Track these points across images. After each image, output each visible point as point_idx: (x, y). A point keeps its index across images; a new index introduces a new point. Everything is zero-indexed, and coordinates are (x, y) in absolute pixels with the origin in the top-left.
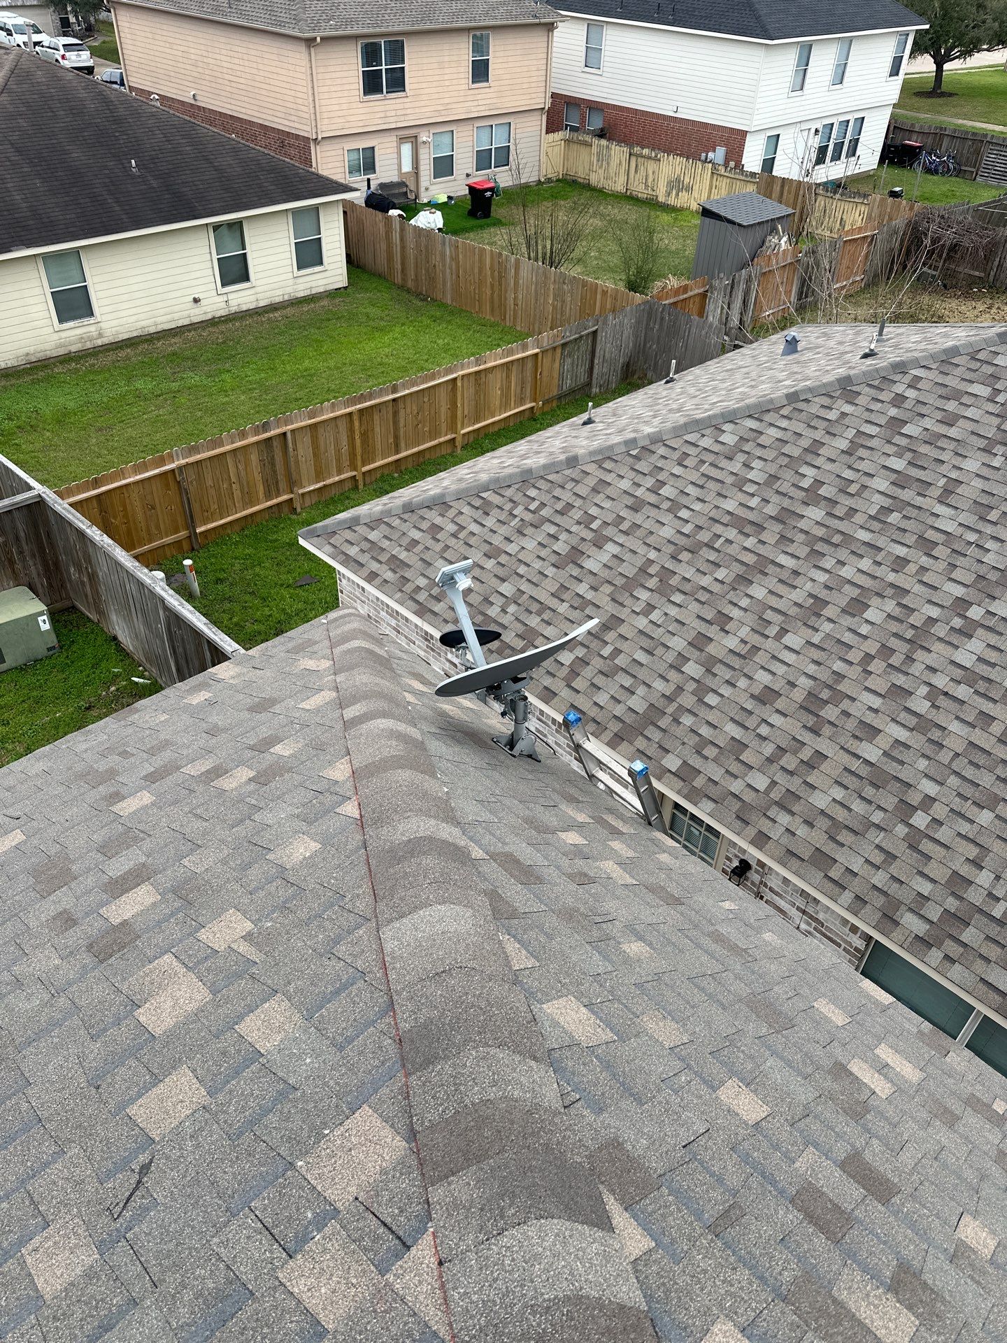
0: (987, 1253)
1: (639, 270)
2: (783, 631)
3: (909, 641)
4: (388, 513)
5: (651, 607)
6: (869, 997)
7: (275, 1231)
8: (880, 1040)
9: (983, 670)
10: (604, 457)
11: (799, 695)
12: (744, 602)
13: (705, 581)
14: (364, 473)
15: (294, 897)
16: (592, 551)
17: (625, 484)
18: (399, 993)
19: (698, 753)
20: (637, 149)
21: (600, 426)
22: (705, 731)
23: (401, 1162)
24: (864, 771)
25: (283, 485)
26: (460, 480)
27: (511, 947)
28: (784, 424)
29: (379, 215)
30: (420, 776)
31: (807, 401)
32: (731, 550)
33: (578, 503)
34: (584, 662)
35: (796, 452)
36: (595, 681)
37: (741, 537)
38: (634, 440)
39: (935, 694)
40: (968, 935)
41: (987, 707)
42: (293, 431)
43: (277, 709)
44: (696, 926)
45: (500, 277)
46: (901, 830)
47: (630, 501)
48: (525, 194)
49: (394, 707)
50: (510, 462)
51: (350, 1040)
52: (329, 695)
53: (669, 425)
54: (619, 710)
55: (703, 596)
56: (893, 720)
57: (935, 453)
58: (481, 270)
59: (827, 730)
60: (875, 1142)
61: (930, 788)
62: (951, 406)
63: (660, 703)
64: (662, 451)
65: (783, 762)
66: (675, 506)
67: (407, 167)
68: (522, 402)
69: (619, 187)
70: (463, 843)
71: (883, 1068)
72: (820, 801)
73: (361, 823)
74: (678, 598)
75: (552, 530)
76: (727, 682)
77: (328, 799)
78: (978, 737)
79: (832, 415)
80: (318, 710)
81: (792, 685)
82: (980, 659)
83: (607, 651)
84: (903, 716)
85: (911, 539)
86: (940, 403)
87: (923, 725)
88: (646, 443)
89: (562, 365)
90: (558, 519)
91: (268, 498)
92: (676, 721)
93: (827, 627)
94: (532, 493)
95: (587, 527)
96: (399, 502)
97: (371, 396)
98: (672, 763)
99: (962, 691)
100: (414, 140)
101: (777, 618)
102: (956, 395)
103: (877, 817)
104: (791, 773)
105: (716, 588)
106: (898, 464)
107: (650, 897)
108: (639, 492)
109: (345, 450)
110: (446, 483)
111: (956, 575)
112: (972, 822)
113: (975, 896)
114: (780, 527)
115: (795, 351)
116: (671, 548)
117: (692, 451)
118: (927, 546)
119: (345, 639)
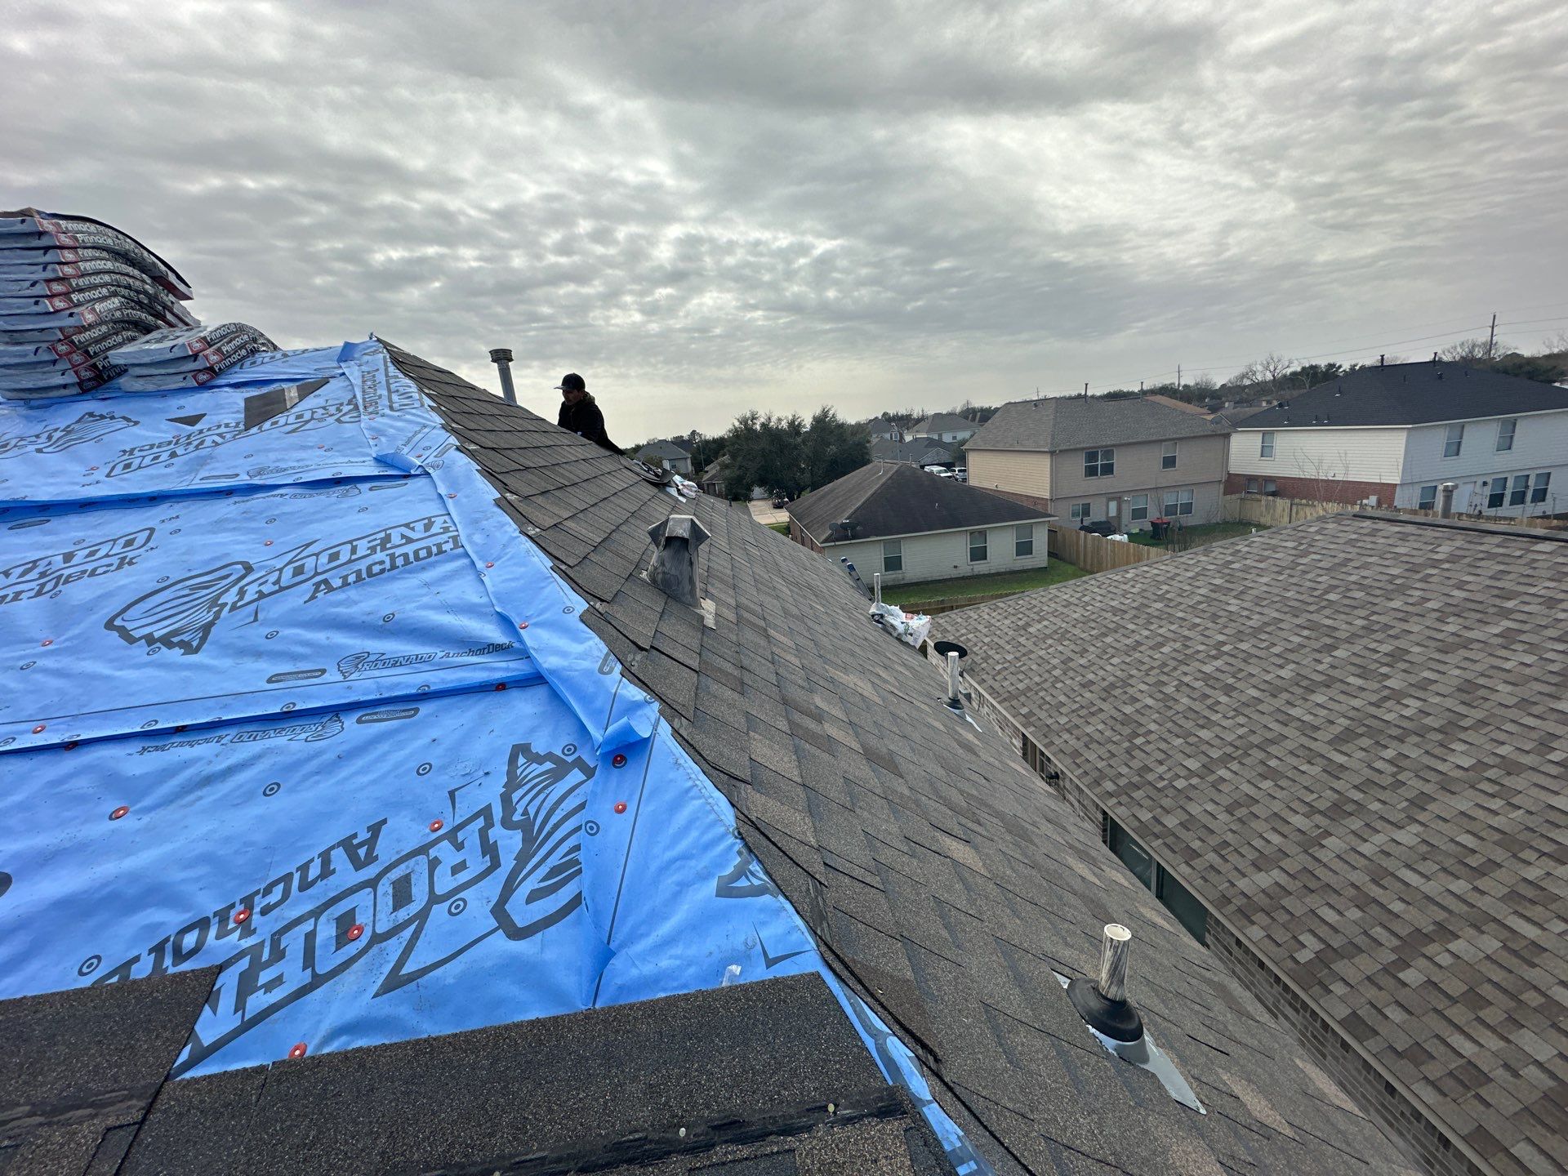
2: (1113, 656)
3: (1180, 661)
5: (1051, 646)
9: (1217, 674)
11: (1105, 684)
12: (1099, 645)
13: (1084, 635)
16: (1035, 624)
17: (1065, 597)
19: (1040, 707)
20: (1297, 501)
22: (1048, 699)
24: (1120, 717)
28: (1163, 567)
34: (1006, 669)
37: (1113, 617)
39: (1181, 685)
40: (1138, 794)
41: (1208, 691)
46: (1126, 744)
55: (1080, 642)
56: (1151, 696)
57: (1245, 576)
59: (1111, 700)
61: (1153, 727)
62: (1266, 553)
63: (1033, 686)
65: (1080, 713)
67: (1113, 512)
72: (1089, 729)
74: (1066, 643)
75: (1020, 616)
76: (1071, 678)
78: (1197, 706)
79: (1191, 562)
81: (1104, 680)
82: (1217, 670)
83: (1019, 664)
84: (1157, 695)
85: (1207, 615)
87: (1166, 699)
92: (1037, 694)
93: (1137, 655)
98: (1024, 711)
99: (1198, 684)
100: (1119, 500)
101: (1113, 651)
102: (1274, 549)
103: (1117, 738)
104: (1081, 717)
105: (1088, 638)
106: (1218, 582)
111: (1226, 631)
112: (1169, 743)
113: (1150, 777)
114: (1134, 612)
116: (1074, 622)
117: (1108, 581)
118: (1214, 618)
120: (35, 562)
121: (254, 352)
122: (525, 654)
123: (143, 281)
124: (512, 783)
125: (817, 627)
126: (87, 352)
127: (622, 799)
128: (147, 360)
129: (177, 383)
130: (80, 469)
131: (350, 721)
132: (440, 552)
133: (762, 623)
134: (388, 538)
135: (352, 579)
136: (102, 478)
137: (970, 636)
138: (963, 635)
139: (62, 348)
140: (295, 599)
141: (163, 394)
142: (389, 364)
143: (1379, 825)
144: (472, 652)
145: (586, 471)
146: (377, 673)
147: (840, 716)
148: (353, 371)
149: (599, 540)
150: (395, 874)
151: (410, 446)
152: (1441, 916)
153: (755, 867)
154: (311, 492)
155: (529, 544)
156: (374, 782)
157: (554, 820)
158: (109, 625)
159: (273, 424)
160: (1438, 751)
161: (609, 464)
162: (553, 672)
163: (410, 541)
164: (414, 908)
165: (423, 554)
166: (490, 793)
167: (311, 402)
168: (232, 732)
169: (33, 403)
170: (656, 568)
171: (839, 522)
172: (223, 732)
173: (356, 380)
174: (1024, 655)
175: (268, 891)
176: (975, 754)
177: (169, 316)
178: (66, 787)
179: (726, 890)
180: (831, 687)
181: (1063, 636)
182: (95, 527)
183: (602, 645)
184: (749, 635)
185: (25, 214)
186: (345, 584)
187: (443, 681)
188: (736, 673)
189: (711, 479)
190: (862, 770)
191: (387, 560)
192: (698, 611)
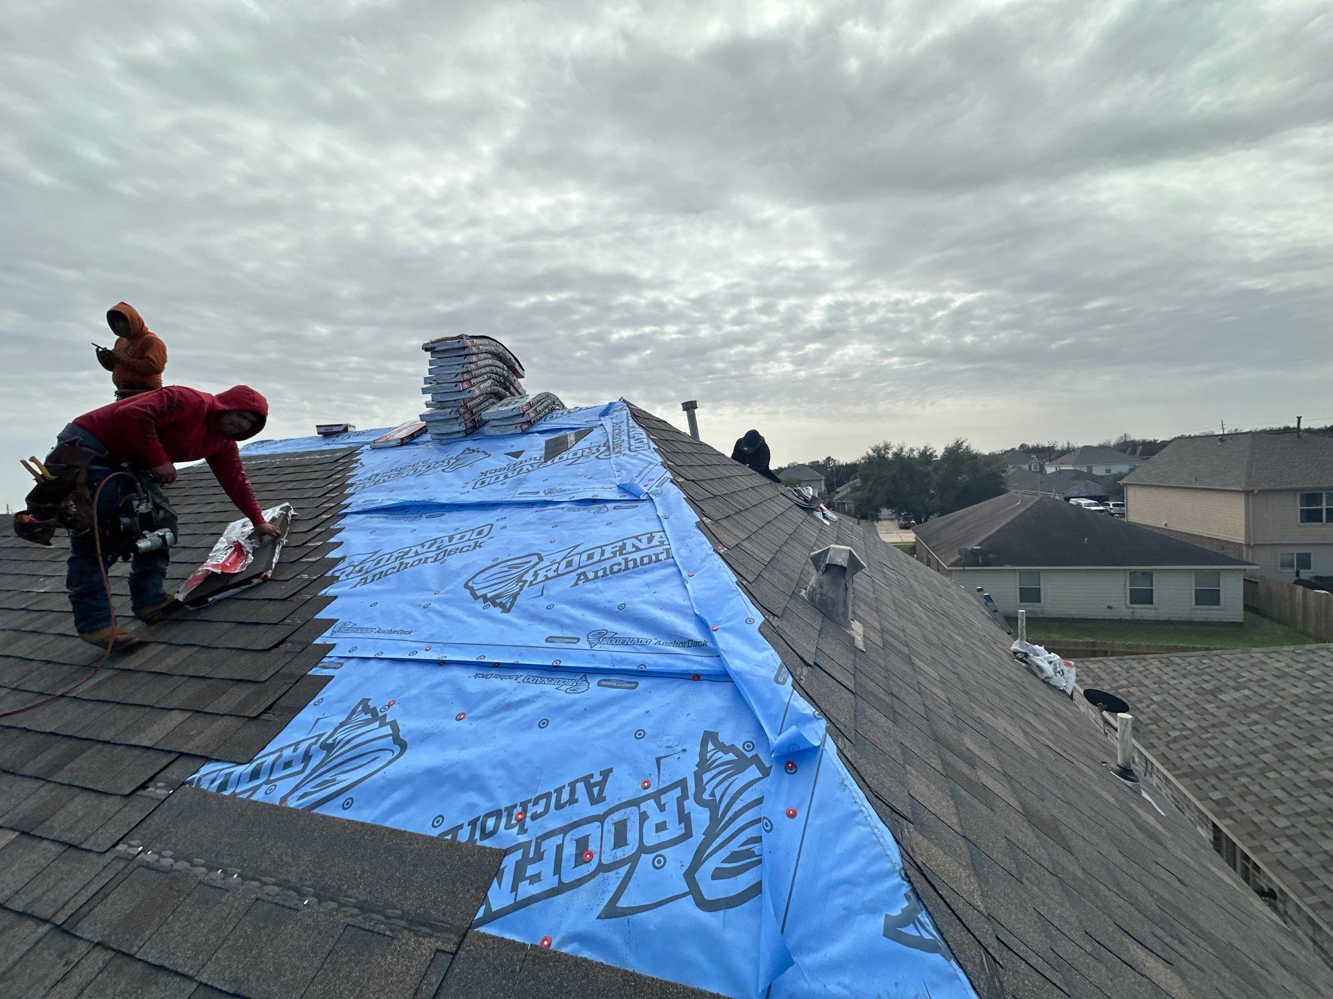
13: (1312, 719)
16: (1231, 691)
17: (1278, 665)
19: (1241, 796)
22: (1254, 788)
34: (1186, 738)
36: (1187, 747)
47: (1277, 673)
55: (1305, 726)
63: (1229, 768)
65: (1310, 818)
66: (1313, 680)
74: (1282, 723)
76: (1293, 770)
83: (1206, 736)
90: (1216, 674)
95: (1234, 680)
98: (1216, 796)
104: (1313, 825)
105: (1319, 723)
120: (435, 539)
121: (553, 410)
122: (716, 654)
123: (504, 369)
124: (704, 765)
125: (958, 660)
126: (472, 412)
127: (794, 805)
128: (499, 417)
129: (511, 430)
130: (461, 483)
131: (594, 682)
132: (658, 560)
133: (906, 650)
134: (623, 547)
135: (600, 573)
136: (471, 490)
137: (1132, 690)
138: (1122, 687)
139: (462, 410)
140: (566, 583)
141: (503, 437)
142: (630, 418)
144: (676, 644)
145: (752, 498)
146: (611, 648)
147: (992, 764)
148: (607, 422)
149: (768, 560)
150: (617, 817)
151: (640, 478)
153: (923, 917)
154: (579, 507)
155: (721, 561)
156: (606, 735)
157: (737, 807)
158: (466, 586)
159: (560, 458)
161: (769, 490)
162: (737, 673)
163: (638, 549)
164: (629, 850)
165: (646, 560)
166: (686, 767)
167: (583, 444)
168: (523, 674)
169: (444, 442)
170: (814, 589)
171: (969, 548)
172: (519, 673)
173: (609, 429)
174: (1213, 726)
175: (536, 802)
176: (1161, 843)
177: (512, 389)
178: (437, 690)
179: (893, 931)
180: (978, 727)
181: (1277, 713)
182: (465, 520)
183: (777, 657)
184: (895, 662)
185: (460, 337)
186: (596, 577)
187: (655, 664)
188: (887, 699)
189: (842, 498)
190: (1025, 835)
191: (623, 562)
192: (848, 631)
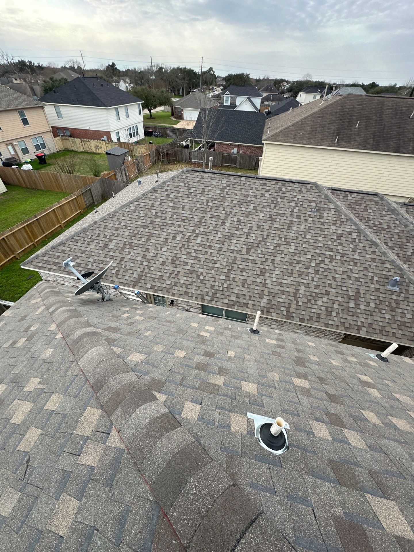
0: (233, 356)
1: (96, 171)
2: (162, 248)
3: (187, 242)
4: (47, 251)
6: (201, 318)
7: (73, 452)
8: (205, 325)
9: (203, 243)
10: (103, 219)
11: (170, 261)
12: (151, 244)
13: (140, 242)
14: (36, 242)
15: (50, 366)
16: (110, 243)
18: (88, 375)
19: (154, 281)
20: (83, 139)
21: (100, 212)
23: (102, 415)
24: (188, 272)
25: (10, 253)
26: (66, 236)
27: (115, 349)
28: (144, 201)
29: (9, 168)
30: (77, 319)
31: (147, 195)
32: (143, 233)
33: (101, 233)
34: (119, 271)
35: (149, 207)
36: (123, 274)
37: (144, 230)
38: (110, 214)
39: (196, 251)
40: (218, 295)
41: (206, 250)
42: (6, 237)
43: (28, 318)
44: (161, 321)
45: (57, 180)
46: (199, 281)
47: (115, 229)
48: (54, 156)
49: (64, 303)
50: (78, 227)
51: (78, 394)
52: (43, 308)
53: (117, 208)
54: (132, 279)
55: (141, 246)
57: (178, 200)
58: (50, 178)
59: (178, 266)
60: (209, 346)
61: (201, 270)
62: (177, 189)
63: (141, 274)
64: (118, 214)
65: (172, 276)
66: (126, 227)
67: (13, 153)
68: (77, 211)
69: (82, 150)
70: (95, 330)
71: (207, 331)
72: (182, 281)
73: (64, 338)
74: (135, 248)
76: (154, 263)
77: (52, 336)
78: (206, 257)
79: (154, 197)
80: (41, 313)
81: (168, 259)
82: (201, 241)
83: (123, 266)
84: (192, 258)
85: (180, 220)
86: (175, 189)
87: (196, 258)
88: (113, 213)
89: (84, 199)
90: (97, 238)
91: (7, 258)
92: (146, 276)
93: (170, 244)
94: (88, 234)
95: (106, 238)
96: (49, 247)
97: (28, 220)
99: (200, 249)
100: (12, 144)
101: (159, 245)
102: (178, 187)
103: (194, 280)
104: (174, 278)
105: (143, 243)
106: (171, 204)
107: (149, 320)
108: (116, 226)
109: (27, 237)
110: (62, 238)
111: (191, 225)
112: (211, 274)
114: (152, 225)
115: (141, 184)
116: (129, 237)
117: (125, 213)
118: (183, 221)
119: (43, 290)
143: (271, 272)
152: (294, 287)
160: (266, 247)
181: (131, 245)
